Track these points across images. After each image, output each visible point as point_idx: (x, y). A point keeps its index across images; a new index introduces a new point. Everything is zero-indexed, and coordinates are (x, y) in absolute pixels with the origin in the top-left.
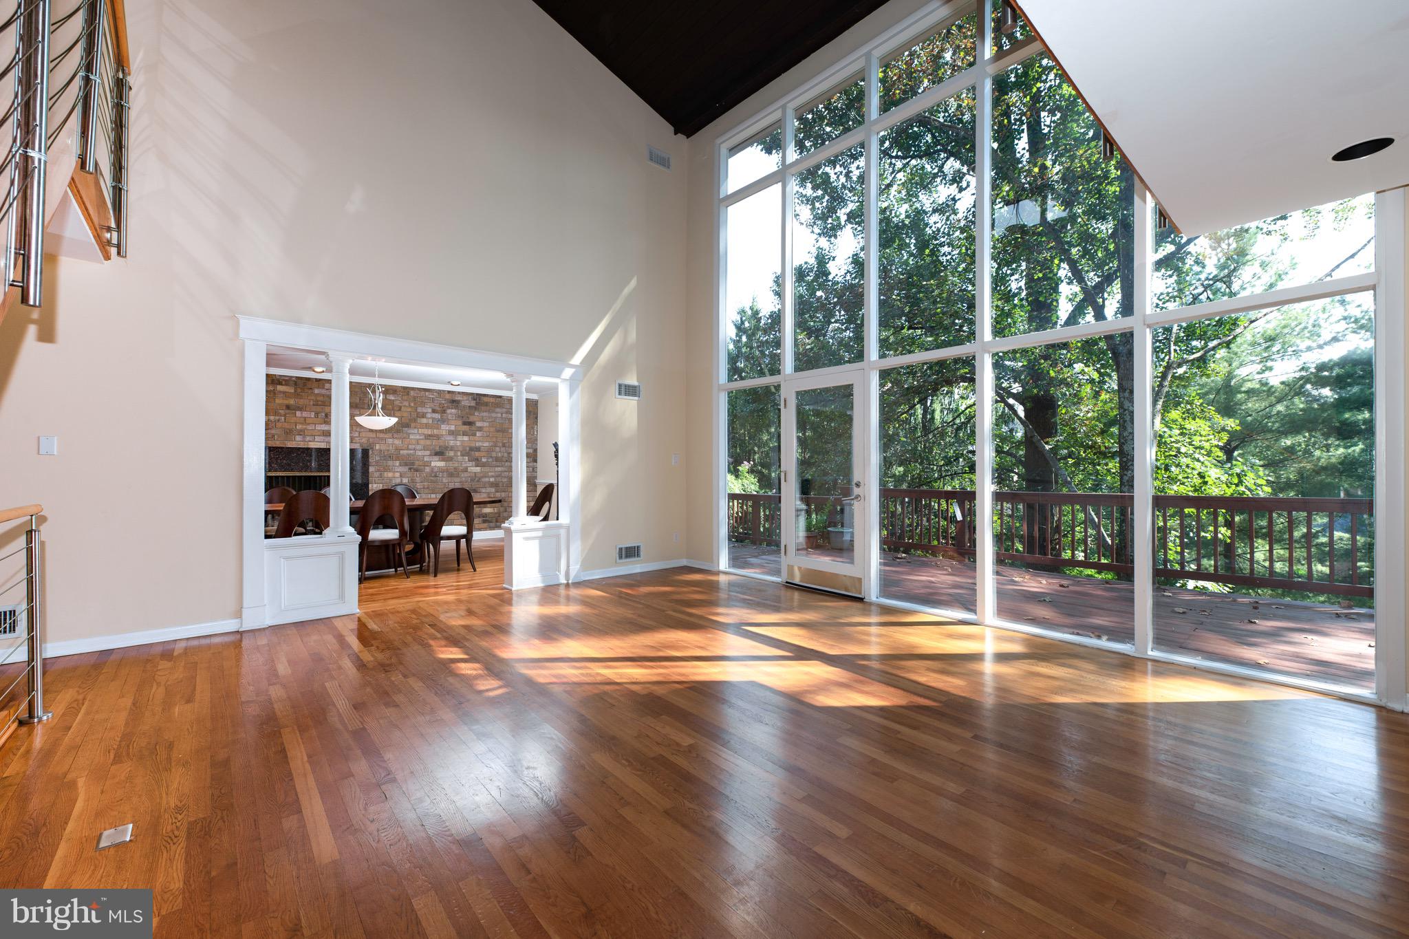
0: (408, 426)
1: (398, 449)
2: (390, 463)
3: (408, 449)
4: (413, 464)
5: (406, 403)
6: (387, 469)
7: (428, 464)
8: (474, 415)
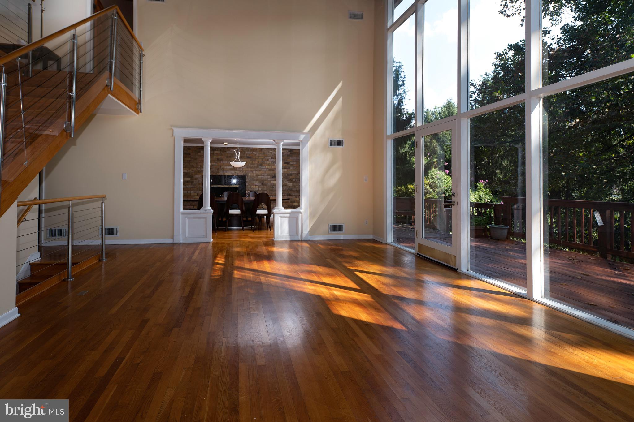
0: (261, 165)
1: (257, 176)
2: (254, 181)
3: (261, 175)
4: (263, 182)
5: (260, 155)
6: (253, 184)
7: (269, 182)
8: (289, 159)
